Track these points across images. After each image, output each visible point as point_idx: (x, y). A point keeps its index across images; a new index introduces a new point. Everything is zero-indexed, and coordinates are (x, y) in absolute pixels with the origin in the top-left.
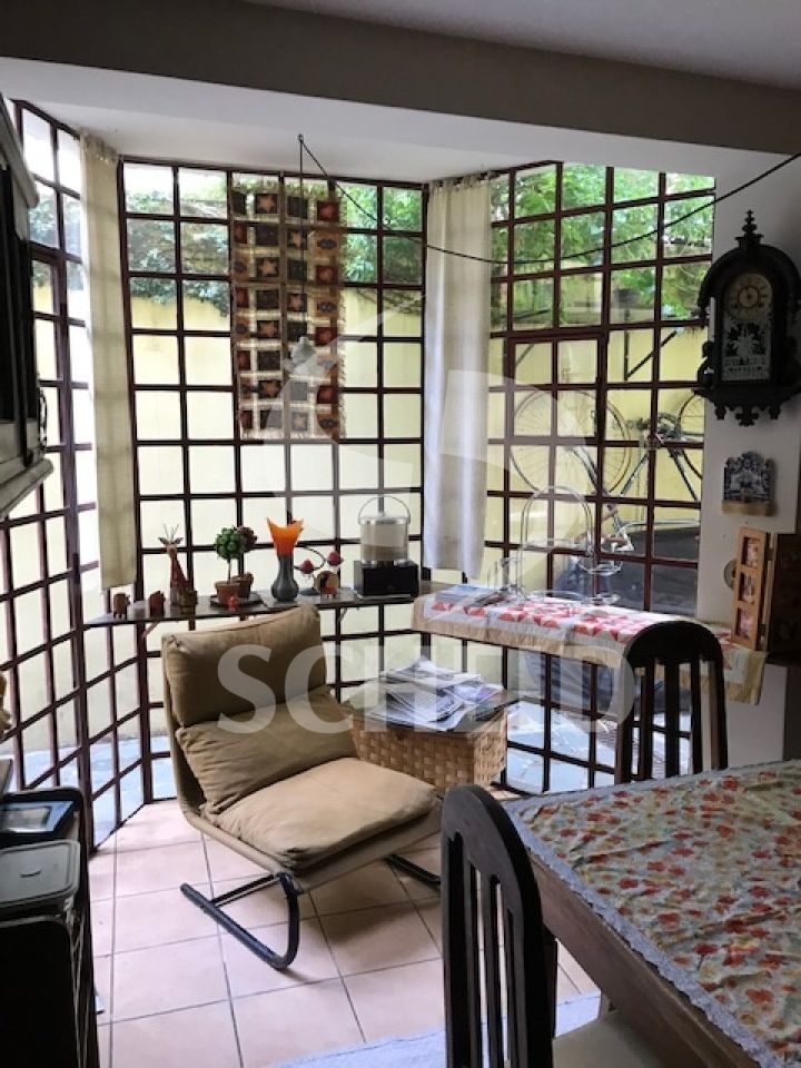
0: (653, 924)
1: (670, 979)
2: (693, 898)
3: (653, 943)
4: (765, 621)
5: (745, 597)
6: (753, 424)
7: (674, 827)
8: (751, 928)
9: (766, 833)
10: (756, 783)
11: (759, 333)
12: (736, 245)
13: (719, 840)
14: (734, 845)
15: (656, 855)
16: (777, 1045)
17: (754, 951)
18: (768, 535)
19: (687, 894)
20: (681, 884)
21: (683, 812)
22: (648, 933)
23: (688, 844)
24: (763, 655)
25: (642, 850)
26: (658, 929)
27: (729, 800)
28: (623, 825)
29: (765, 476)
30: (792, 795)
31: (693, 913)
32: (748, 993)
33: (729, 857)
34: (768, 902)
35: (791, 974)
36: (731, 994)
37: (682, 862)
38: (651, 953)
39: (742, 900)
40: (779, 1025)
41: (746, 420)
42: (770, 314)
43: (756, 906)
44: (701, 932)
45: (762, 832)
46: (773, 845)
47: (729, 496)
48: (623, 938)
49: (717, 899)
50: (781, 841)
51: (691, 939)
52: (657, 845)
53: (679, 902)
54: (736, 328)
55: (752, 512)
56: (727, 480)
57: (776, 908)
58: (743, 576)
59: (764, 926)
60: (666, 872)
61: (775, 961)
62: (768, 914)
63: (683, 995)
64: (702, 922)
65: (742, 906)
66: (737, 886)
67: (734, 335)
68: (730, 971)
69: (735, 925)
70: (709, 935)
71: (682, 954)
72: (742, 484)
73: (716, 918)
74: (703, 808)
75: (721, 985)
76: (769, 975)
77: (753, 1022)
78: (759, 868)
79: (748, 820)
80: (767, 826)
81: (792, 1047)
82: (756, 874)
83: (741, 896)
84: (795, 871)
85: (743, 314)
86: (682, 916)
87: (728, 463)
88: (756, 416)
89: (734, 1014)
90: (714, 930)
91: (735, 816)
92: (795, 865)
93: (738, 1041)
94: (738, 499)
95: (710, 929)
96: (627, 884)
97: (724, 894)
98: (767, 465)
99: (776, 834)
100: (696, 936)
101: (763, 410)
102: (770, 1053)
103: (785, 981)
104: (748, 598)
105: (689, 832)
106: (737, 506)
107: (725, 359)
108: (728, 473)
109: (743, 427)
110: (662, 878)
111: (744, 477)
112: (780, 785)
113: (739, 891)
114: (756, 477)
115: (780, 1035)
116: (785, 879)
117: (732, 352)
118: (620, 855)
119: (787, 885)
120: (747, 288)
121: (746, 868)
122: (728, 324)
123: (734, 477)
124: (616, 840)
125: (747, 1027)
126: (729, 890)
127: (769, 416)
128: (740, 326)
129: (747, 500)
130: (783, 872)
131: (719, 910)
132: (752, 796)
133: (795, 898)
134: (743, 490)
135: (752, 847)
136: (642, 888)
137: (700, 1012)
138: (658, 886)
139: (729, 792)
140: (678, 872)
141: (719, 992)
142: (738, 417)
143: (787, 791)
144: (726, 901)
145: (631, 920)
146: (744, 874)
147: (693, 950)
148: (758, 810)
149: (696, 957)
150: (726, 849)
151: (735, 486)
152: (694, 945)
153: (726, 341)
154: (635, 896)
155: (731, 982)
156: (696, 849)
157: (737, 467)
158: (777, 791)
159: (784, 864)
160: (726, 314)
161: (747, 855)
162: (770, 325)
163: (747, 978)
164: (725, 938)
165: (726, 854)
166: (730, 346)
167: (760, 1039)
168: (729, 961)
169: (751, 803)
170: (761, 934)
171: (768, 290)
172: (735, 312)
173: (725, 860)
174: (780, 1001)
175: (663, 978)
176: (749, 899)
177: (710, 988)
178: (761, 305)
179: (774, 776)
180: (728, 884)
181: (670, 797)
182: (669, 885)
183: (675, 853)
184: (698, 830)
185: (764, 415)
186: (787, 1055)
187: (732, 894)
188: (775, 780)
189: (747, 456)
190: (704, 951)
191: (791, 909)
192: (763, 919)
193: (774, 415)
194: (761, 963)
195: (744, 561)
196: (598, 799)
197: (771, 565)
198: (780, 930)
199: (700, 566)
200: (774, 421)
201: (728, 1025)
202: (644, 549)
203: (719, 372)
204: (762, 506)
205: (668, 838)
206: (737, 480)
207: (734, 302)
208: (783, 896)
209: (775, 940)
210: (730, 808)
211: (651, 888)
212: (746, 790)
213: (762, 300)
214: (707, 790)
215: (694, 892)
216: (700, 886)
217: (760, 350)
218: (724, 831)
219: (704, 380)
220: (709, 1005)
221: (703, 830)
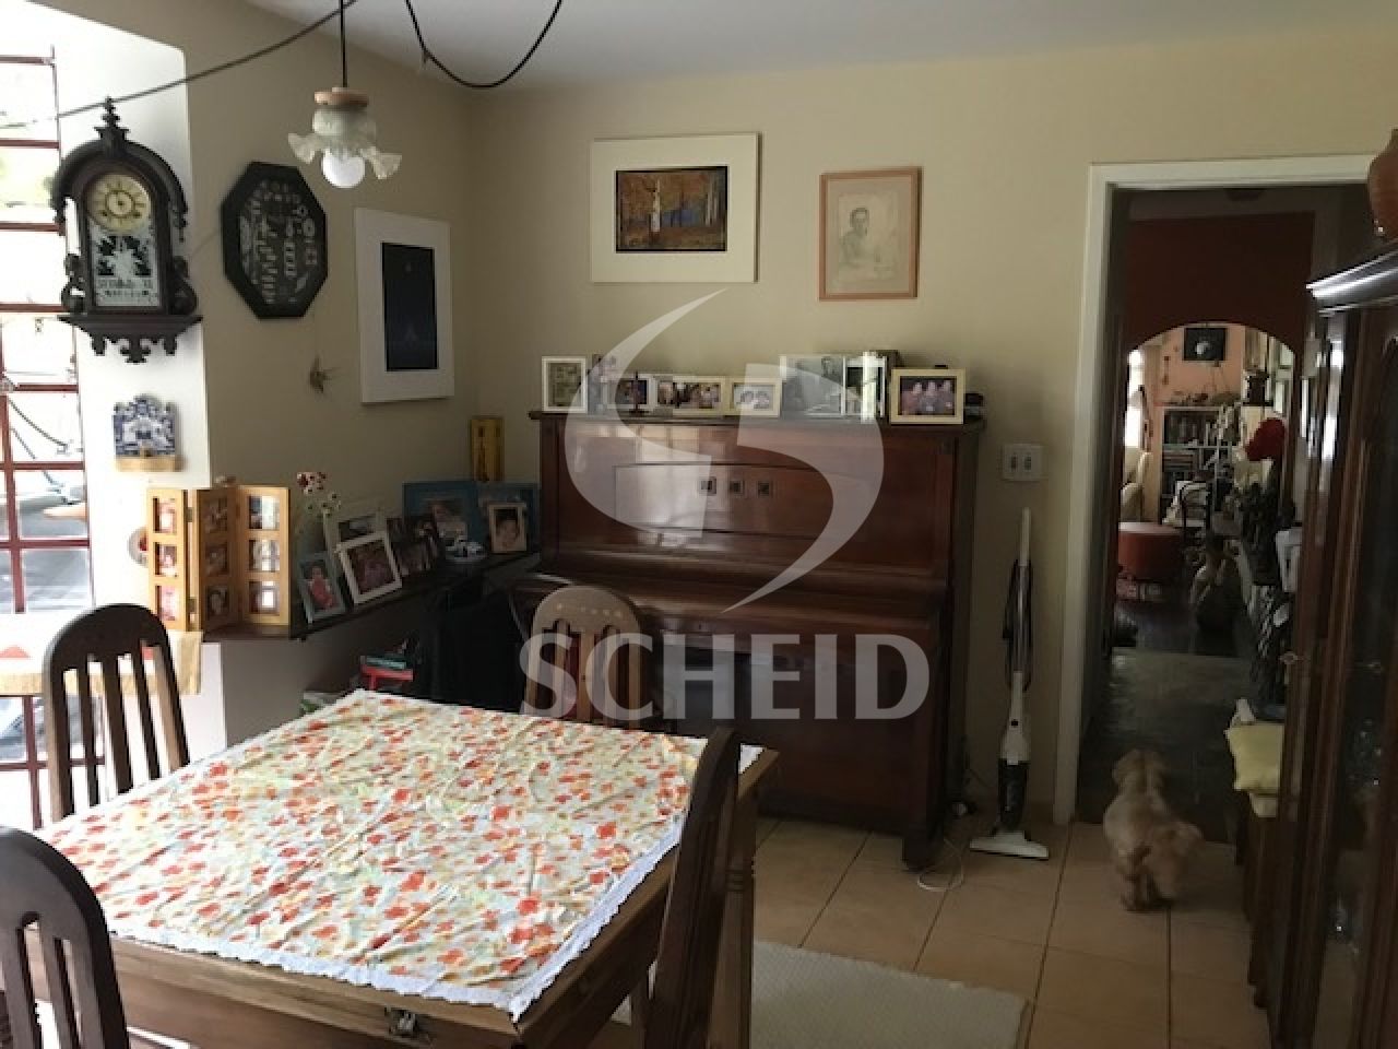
0: (195, 921)
1: (234, 955)
2: (226, 883)
3: (203, 936)
4: (195, 593)
5: (163, 570)
6: (143, 360)
7: (173, 829)
8: (293, 885)
9: (274, 802)
10: (244, 762)
11: (140, 249)
12: (96, 136)
13: (229, 824)
14: (246, 823)
15: (165, 861)
16: (356, 960)
17: (305, 901)
18: (185, 493)
19: (217, 883)
20: (206, 876)
21: (178, 812)
22: (193, 930)
23: (196, 839)
24: (197, 635)
25: (148, 861)
26: (202, 921)
27: (222, 786)
28: (109, 848)
29: (167, 423)
30: (284, 761)
31: (231, 895)
32: (314, 934)
33: (246, 835)
34: (301, 857)
35: (344, 905)
36: (297, 942)
37: (196, 857)
38: (204, 944)
39: (275, 866)
40: (351, 945)
41: (136, 355)
42: (151, 228)
43: (291, 865)
44: (248, 907)
45: (270, 803)
46: (285, 811)
47: (124, 451)
48: (167, 946)
49: (251, 873)
50: (291, 804)
51: (239, 917)
52: (162, 852)
53: (212, 893)
54: (109, 241)
55: (157, 468)
56: (118, 430)
57: (310, 859)
58: (157, 547)
59: (304, 878)
60: (186, 872)
61: (327, 901)
62: (305, 866)
63: (253, 963)
64: (244, 899)
65: (278, 870)
66: (265, 855)
67: (107, 249)
68: (289, 926)
69: (279, 888)
70: (256, 906)
71: (236, 933)
72: (139, 435)
73: (256, 890)
74: (197, 802)
75: (287, 939)
76: (326, 914)
77: (327, 952)
78: (279, 834)
79: (252, 797)
80: (272, 795)
81: (369, 955)
82: (280, 839)
83: (274, 862)
84: (314, 825)
85: (115, 224)
86: (222, 902)
87: (117, 409)
88: (147, 352)
89: (309, 955)
90: (259, 901)
91: (237, 798)
92: (312, 820)
93: (321, 973)
94: (136, 453)
95: (256, 900)
96: (145, 900)
97: (256, 867)
98: (168, 409)
99: (284, 800)
100: (245, 912)
101: (155, 342)
102: (353, 968)
103: (344, 911)
104: (168, 571)
105: (193, 828)
106: (136, 462)
107: (98, 279)
108: (119, 422)
109: (132, 365)
110: (182, 879)
111: (140, 425)
112: (269, 756)
113: (269, 860)
114: (156, 425)
115: (356, 951)
116: (308, 834)
117: (107, 271)
118: (123, 876)
119: (312, 838)
120: (116, 192)
121: (267, 839)
122: (98, 236)
123: (127, 426)
124: (109, 864)
125: (325, 959)
126: (258, 862)
127: (164, 352)
128: (113, 238)
129: (149, 454)
130: (305, 829)
131: (256, 882)
132: (247, 774)
133: (323, 846)
134: (140, 442)
135: (265, 819)
136: (165, 896)
137: (276, 968)
138: (183, 887)
139: (219, 778)
140: (198, 867)
141: (286, 945)
142: (124, 352)
143: (278, 759)
144: (261, 872)
145: (168, 928)
146: (268, 844)
147: (246, 924)
148: (256, 785)
149: (252, 929)
150: (240, 830)
151: (129, 437)
152: (245, 919)
153: (96, 256)
154: (160, 906)
155: (296, 932)
156: (210, 841)
157: (129, 414)
158: (268, 763)
159: (302, 822)
160: (92, 222)
161: (265, 826)
162: (152, 239)
163: (309, 923)
164: (273, 902)
165: (241, 834)
166: (103, 264)
167: (341, 961)
168: (285, 919)
169: (248, 781)
170: (305, 886)
171: (144, 198)
172: (104, 220)
173: (242, 839)
174: (344, 928)
175: (227, 959)
176: (283, 861)
177: (277, 945)
178: (137, 215)
179: (259, 749)
180: (256, 857)
181: (155, 803)
182: (194, 883)
183: (186, 852)
184: (201, 823)
185: (158, 350)
186: (368, 962)
187: (264, 864)
188: (262, 754)
189: (142, 400)
190: (256, 921)
191: (324, 855)
192: (299, 874)
193: (171, 349)
194: (316, 907)
195: (157, 528)
196: (66, 833)
197: (193, 527)
198: (321, 875)
199: (93, 543)
200: (171, 357)
201: (306, 966)
202: (7, 531)
203: (93, 294)
204: (168, 460)
205: (173, 840)
206: (132, 429)
207: (101, 208)
208: (311, 848)
209: (321, 885)
210: (227, 792)
211: (175, 892)
212: (236, 772)
213: (139, 209)
214: (194, 783)
215: (223, 878)
216: (228, 871)
217: (143, 271)
218: (232, 815)
219: (72, 304)
220: (282, 959)
221: (207, 822)
